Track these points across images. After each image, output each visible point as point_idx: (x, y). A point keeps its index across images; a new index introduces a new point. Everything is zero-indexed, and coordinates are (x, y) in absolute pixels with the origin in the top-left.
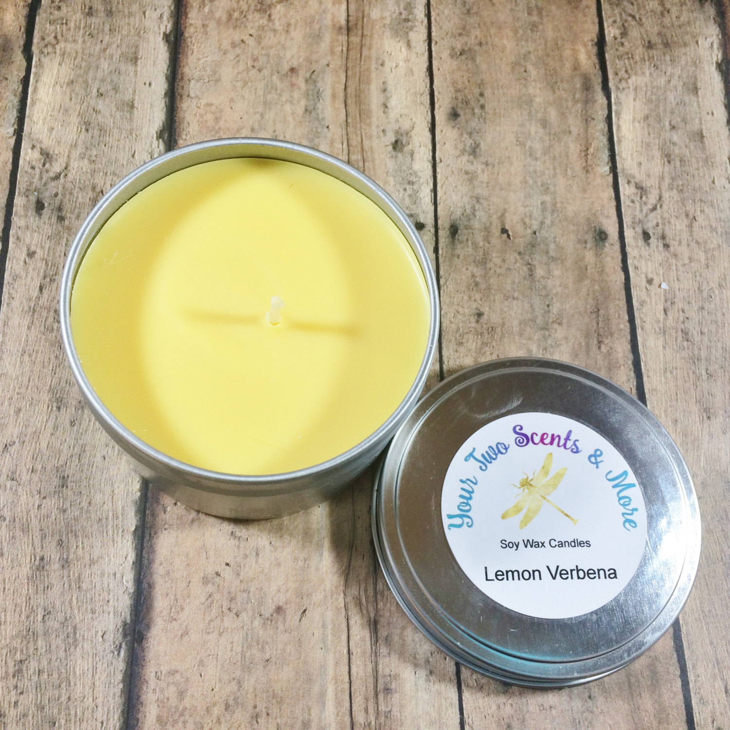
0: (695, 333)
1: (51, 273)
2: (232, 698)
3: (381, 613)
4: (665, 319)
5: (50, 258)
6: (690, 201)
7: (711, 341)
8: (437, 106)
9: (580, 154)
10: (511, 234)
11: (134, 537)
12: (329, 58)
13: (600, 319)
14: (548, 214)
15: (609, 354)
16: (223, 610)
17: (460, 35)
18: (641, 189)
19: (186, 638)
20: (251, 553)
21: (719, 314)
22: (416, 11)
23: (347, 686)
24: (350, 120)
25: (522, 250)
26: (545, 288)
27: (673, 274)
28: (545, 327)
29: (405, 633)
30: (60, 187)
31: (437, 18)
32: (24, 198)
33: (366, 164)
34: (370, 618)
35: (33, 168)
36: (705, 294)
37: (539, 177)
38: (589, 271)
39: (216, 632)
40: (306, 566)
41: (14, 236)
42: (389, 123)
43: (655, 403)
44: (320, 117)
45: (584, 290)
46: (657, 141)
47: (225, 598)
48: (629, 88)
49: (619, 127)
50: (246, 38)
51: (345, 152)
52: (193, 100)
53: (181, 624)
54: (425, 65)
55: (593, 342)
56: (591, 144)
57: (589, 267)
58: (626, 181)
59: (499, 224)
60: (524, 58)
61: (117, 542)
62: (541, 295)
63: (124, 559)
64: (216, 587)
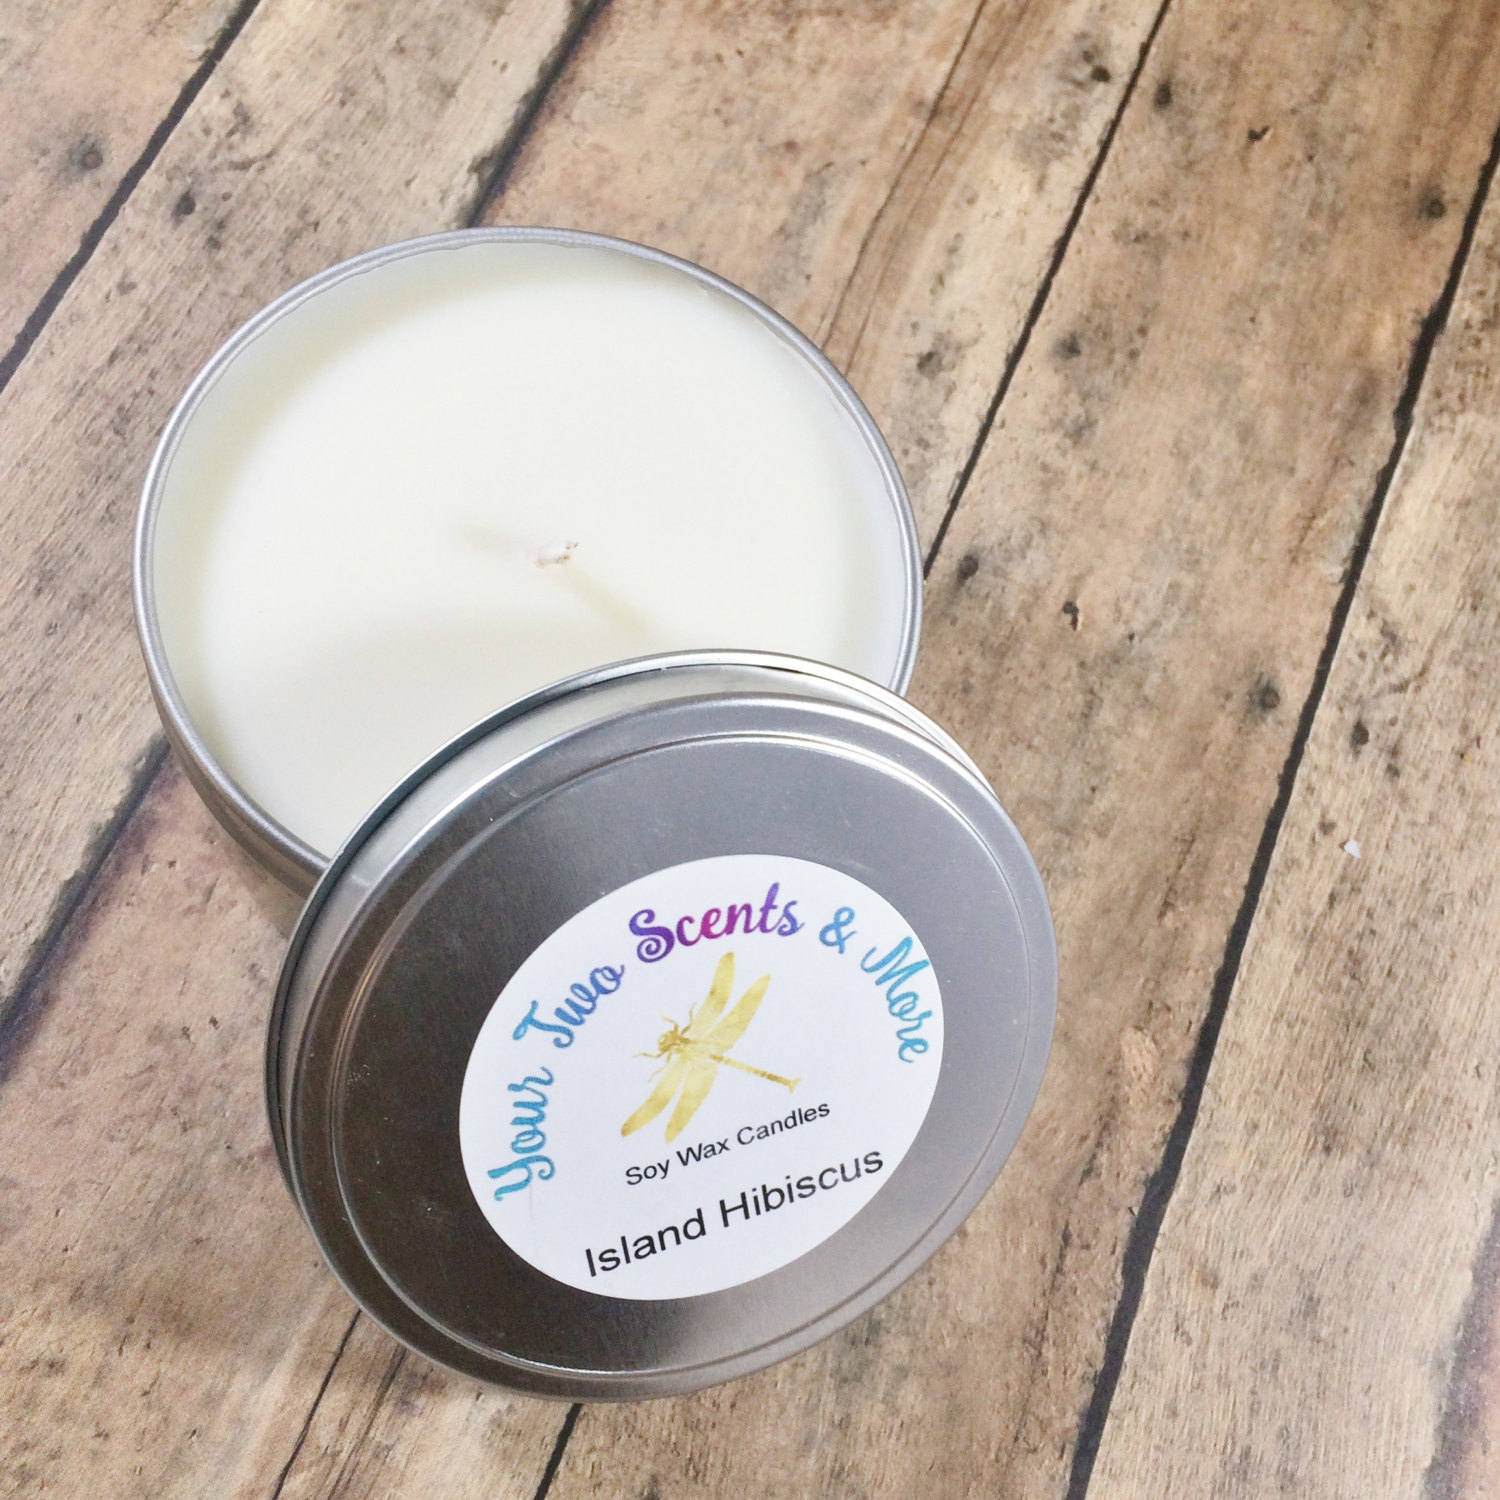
0: (1376, 968)
1: (148, 335)
2: (94, 1283)
4: (1324, 915)
5: (159, 309)
6: (1484, 704)
7: (1401, 999)
8: (1042, 318)
9: (1293, 521)
10: (1081, 618)
11: (62, 893)
12: (872, 149)
13: (1189, 859)
14: (1175, 613)
15: (1176, 934)
16: (164, 1105)
17: (1153, 203)
18: (1391, 638)
19: (63, 1129)
21: (1444, 952)
22: (1084, 127)
23: (329, 1359)
24: (858, 280)
25: (1090, 659)
26: (1102, 750)
27: (1381, 832)
28: (1068, 829)
30: (241, 186)
31: (1120, 157)
32: (163, 180)
35: (207, 131)
36: (1432, 900)
37: (1189, 532)
38: (1209, 755)
39: (127, 1144)
41: (109, 241)
42: (933, 315)
43: (1228, 1071)
44: (803, 254)
45: (1180, 790)
46: (1467, 557)
47: (177, 1085)
48: (1453, 431)
49: (1398, 499)
50: (728, 53)
51: (822, 335)
52: (572, 128)
53: (69, 1099)
54: (1055, 232)
55: (1154, 898)
56: (1325, 510)
57: (1211, 748)
58: (1367, 611)
59: (1066, 591)
60: (1262, 295)
61: (24, 889)
62: (1087, 763)
63: (23, 926)
64: (171, 1056)
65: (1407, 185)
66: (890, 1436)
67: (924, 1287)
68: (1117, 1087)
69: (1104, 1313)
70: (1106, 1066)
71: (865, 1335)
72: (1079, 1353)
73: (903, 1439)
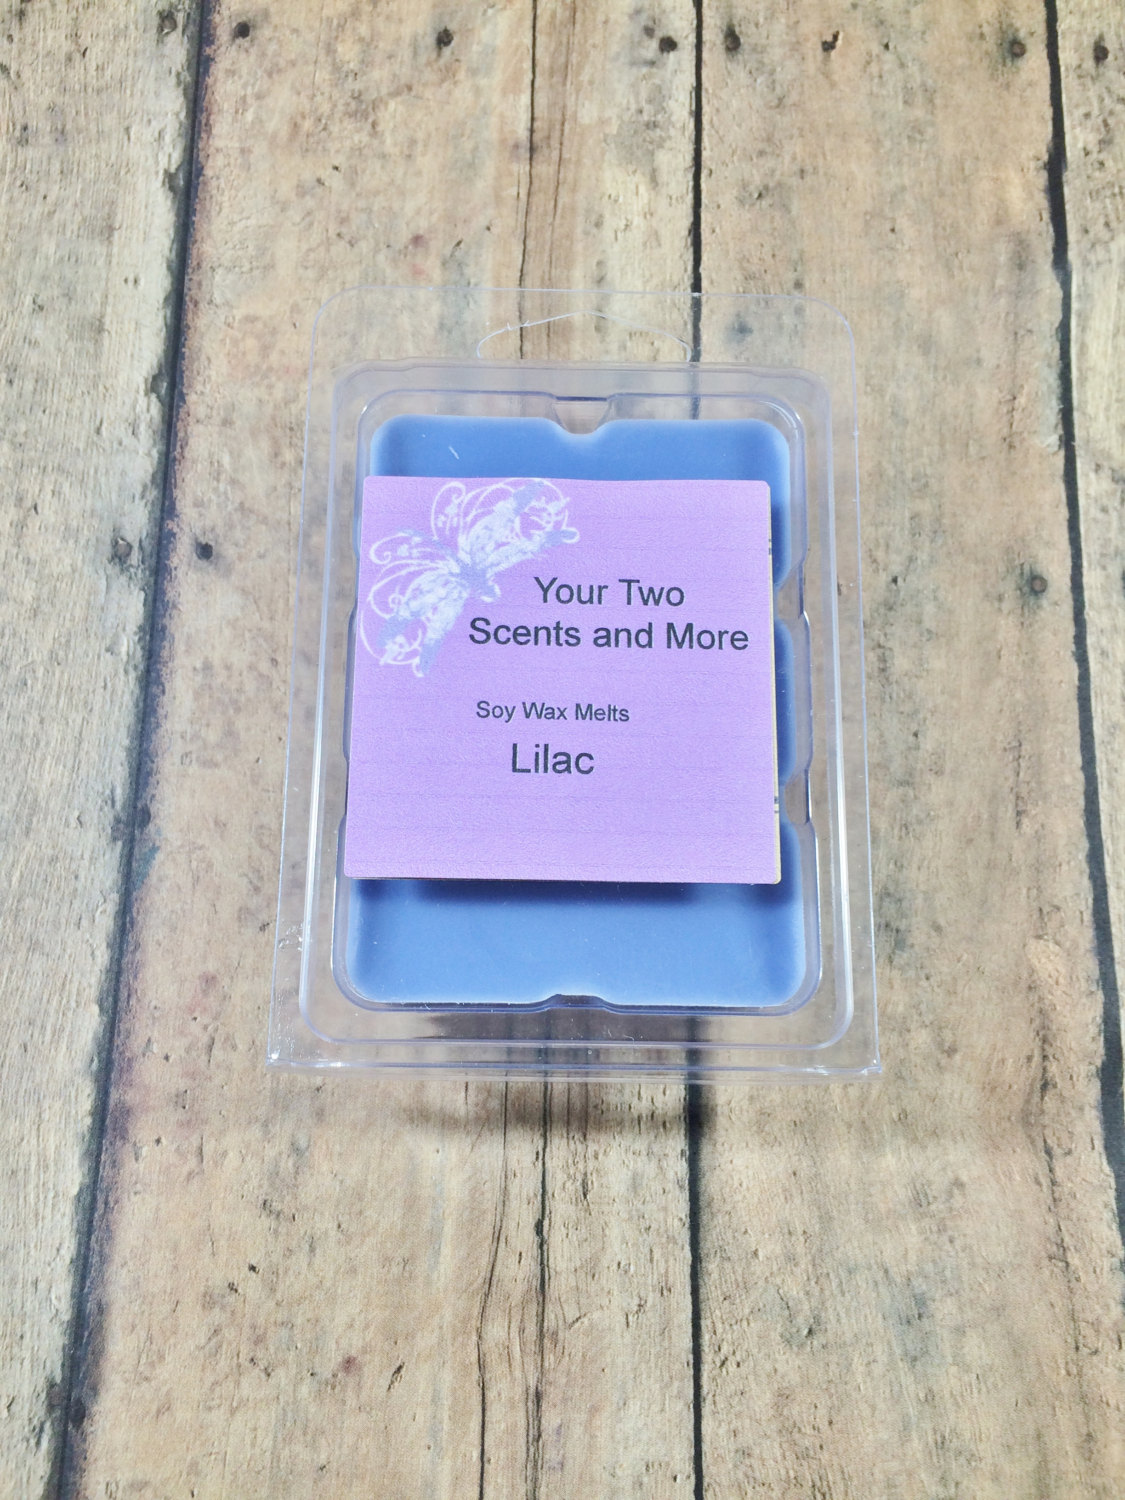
3: (550, 1376)
8: (705, 313)
9: (997, 410)
11: (76, 1209)
12: (491, 212)
13: (1023, 763)
14: (924, 540)
15: (1038, 837)
16: (241, 1361)
17: (761, 153)
19: (165, 1418)
20: (299, 1246)
22: (672, 105)
24: (528, 346)
25: (868, 614)
26: (910, 696)
28: (907, 781)
29: (597, 1422)
31: (716, 120)
34: (527, 1390)
37: (908, 461)
38: (1003, 660)
39: (225, 1407)
40: (406, 1275)
45: (992, 703)
47: (245, 1337)
48: (1110, 261)
49: (1083, 347)
50: (326, 173)
52: (219, 312)
53: (158, 1390)
54: (686, 222)
55: (1007, 811)
56: (1022, 386)
57: (1004, 652)
58: (1094, 467)
60: (891, 202)
61: (43, 1218)
62: (902, 713)
63: (55, 1251)
64: (229, 1315)
65: (982, 36)
66: (971, 1392)
67: (948, 1246)
68: (1041, 999)
69: (1106, 1206)
70: (1023, 985)
71: (916, 1312)
72: (1100, 1250)
73: (984, 1389)
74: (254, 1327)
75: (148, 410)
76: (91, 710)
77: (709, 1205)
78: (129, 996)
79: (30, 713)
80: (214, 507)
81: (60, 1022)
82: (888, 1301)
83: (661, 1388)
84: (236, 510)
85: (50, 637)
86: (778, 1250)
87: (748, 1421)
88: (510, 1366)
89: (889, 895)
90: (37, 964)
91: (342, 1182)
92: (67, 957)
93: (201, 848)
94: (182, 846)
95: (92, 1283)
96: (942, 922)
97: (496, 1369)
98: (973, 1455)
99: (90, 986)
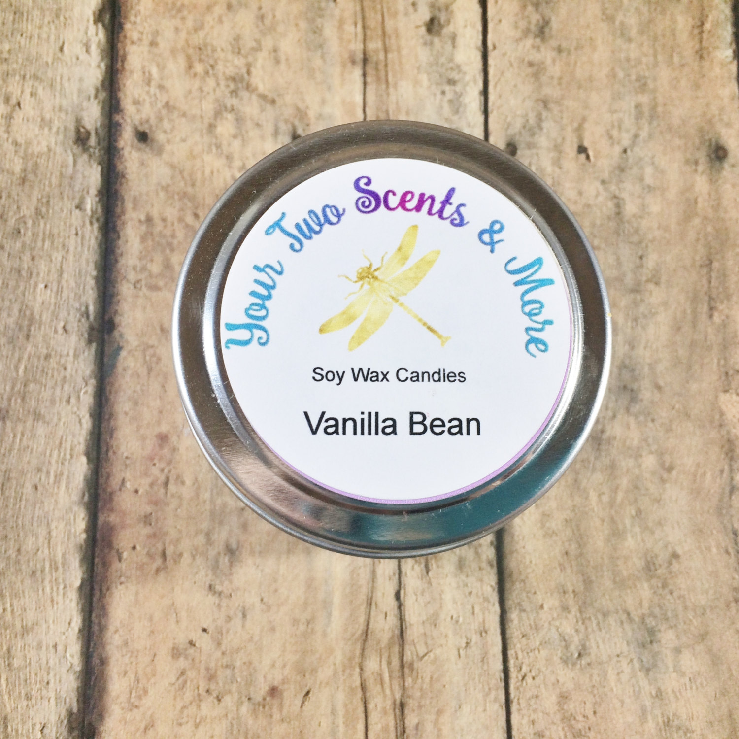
3: (410, 692)
9: (691, 33)
10: (591, 153)
11: (80, 596)
13: (714, 275)
14: (644, 122)
15: (724, 325)
16: (200, 691)
19: (151, 732)
20: (235, 614)
25: (606, 175)
26: (637, 231)
28: (636, 289)
29: (442, 720)
33: (390, 56)
34: (395, 701)
37: (632, 67)
38: (700, 205)
39: (191, 723)
40: (309, 630)
45: (692, 235)
47: (202, 676)
51: (360, 37)
55: (703, 308)
56: (707, 16)
57: (700, 200)
59: (575, 140)
61: (57, 603)
62: (631, 243)
63: (67, 625)
64: (190, 661)
66: (686, 689)
67: (669, 597)
68: (728, 432)
70: (717, 423)
71: (648, 640)
73: (694, 687)
74: (207, 669)
75: (97, 34)
76: (68, 250)
77: (511, 575)
78: (107, 451)
79: (23, 252)
80: (147, 105)
81: (60, 469)
82: (630, 633)
83: (483, 696)
84: (163, 107)
85: (35, 199)
86: (557, 603)
87: (541, 714)
88: (382, 687)
89: (625, 367)
90: (41, 430)
91: (262, 571)
92: (61, 424)
93: (152, 347)
94: (139, 346)
95: (95, 644)
96: (661, 383)
97: (374, 689)
98: (688, 729)
99: (79, 444)
